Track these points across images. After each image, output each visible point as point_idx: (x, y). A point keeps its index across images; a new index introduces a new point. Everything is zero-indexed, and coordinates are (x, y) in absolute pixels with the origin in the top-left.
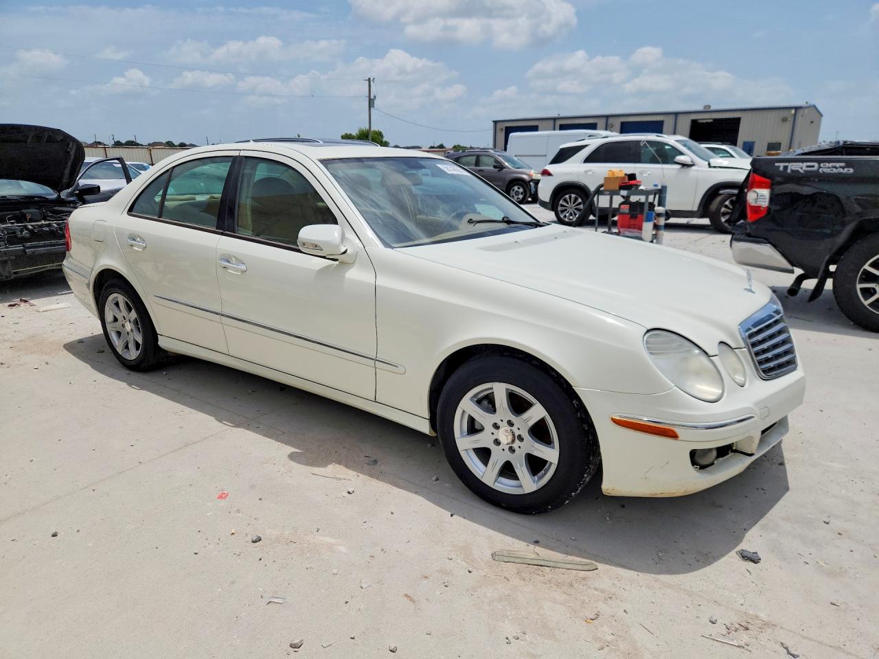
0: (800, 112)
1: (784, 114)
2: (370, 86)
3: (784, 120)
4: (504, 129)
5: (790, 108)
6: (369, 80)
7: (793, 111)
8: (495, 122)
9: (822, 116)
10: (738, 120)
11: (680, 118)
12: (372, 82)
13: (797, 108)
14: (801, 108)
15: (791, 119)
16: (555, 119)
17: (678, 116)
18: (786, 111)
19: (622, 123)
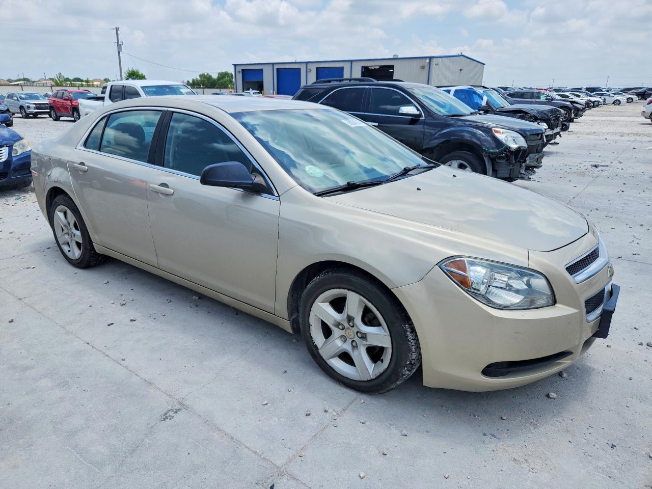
0: (433, 61)
1: (422, 62)
3: (423, 67)
4: (241, 71)
5: (426, 58)
7: (428, 61)
8: (235, 66)
10: (392, 67)
11: (354, 64)
13: (431, 58)
14: (434, 57)
15: (427, 67)
16: (273, 64)
17: (353, 63)
18: (424, 59)
19: (317, 69)
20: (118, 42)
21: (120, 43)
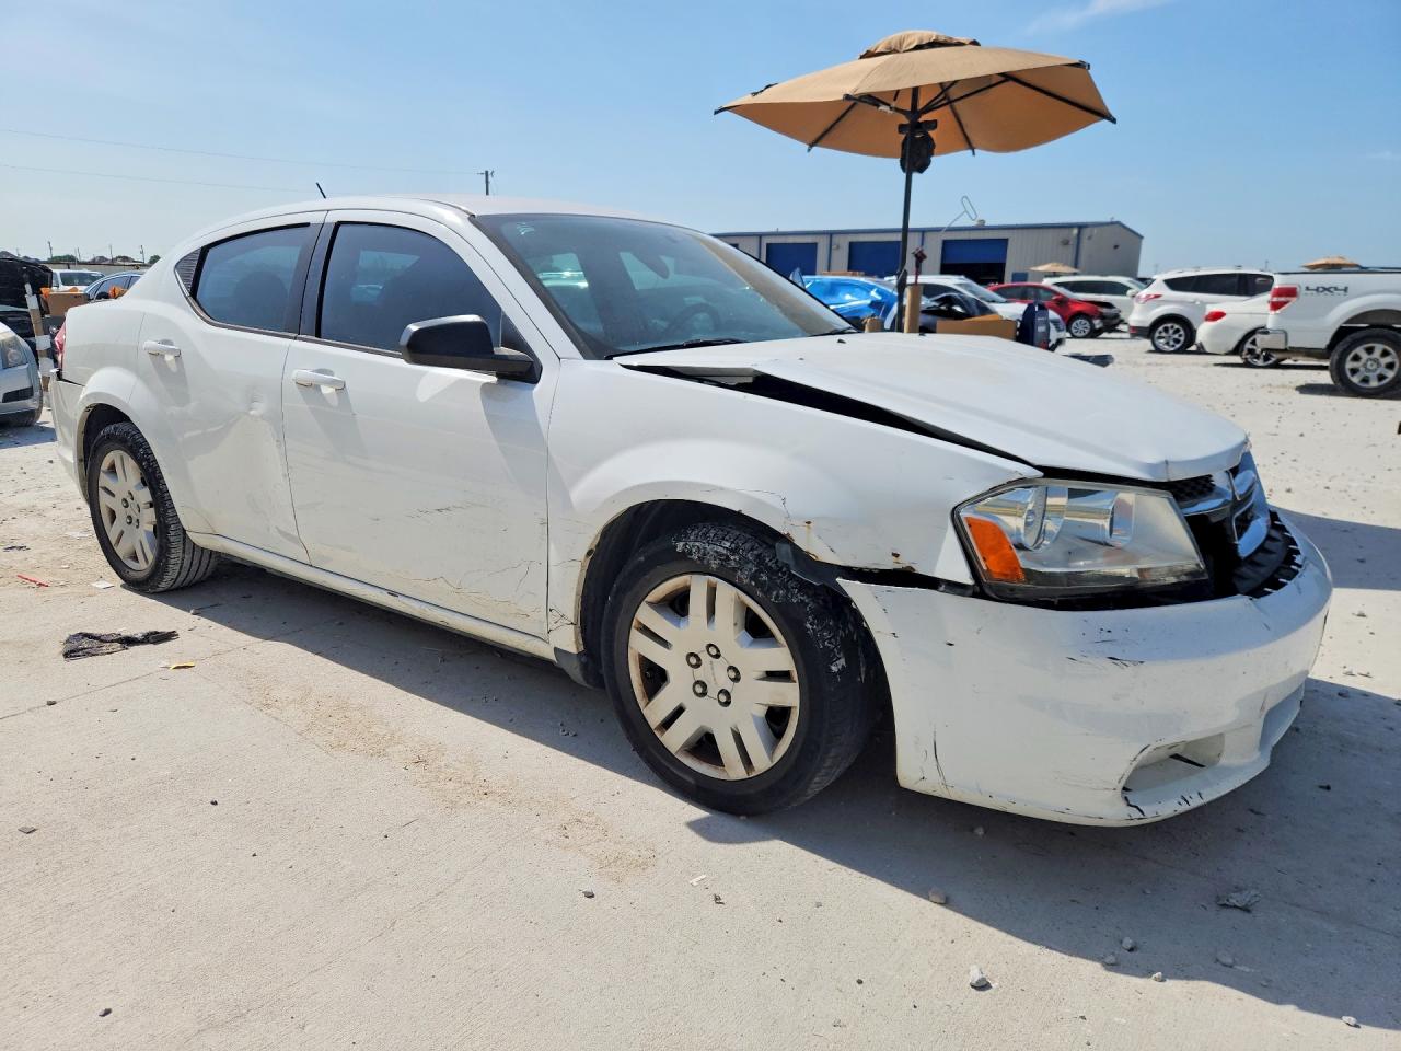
0: (1086, 232)
1: (1064, 233)
2: (487, 182)
3: (1064, 243)
5: (1070, 226)
6: (487, 173)
7: (1075, 231)
9: (1142, 237)
10: (1005, 242)
11: (928, 236)
12: (490, 177)
13: (1081, 227)
14: (1086, 225)
15: (1073, 242)
16: (760, 236)
17: (926, 235)
19: (851, 244)
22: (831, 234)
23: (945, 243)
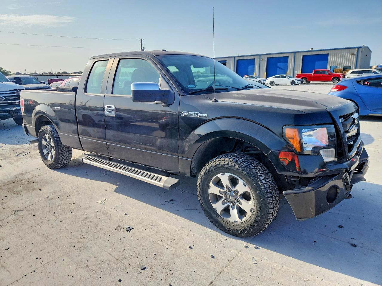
1: (352, 51)
3: (352, 54)
7: (356, 50)
9: (372, 52)
12: (142, 41)
14: (361, 48)
15: (356, 54)
16: (234, 57)
17: (296, 54)
18: (353, 49)
19: (268, 58)
20: (142, 48)
21: (143, 48)
22: (260, 55)
23: (303, 56)
